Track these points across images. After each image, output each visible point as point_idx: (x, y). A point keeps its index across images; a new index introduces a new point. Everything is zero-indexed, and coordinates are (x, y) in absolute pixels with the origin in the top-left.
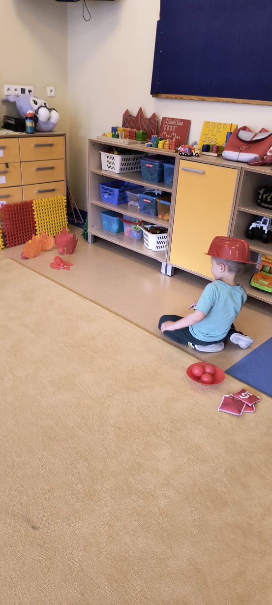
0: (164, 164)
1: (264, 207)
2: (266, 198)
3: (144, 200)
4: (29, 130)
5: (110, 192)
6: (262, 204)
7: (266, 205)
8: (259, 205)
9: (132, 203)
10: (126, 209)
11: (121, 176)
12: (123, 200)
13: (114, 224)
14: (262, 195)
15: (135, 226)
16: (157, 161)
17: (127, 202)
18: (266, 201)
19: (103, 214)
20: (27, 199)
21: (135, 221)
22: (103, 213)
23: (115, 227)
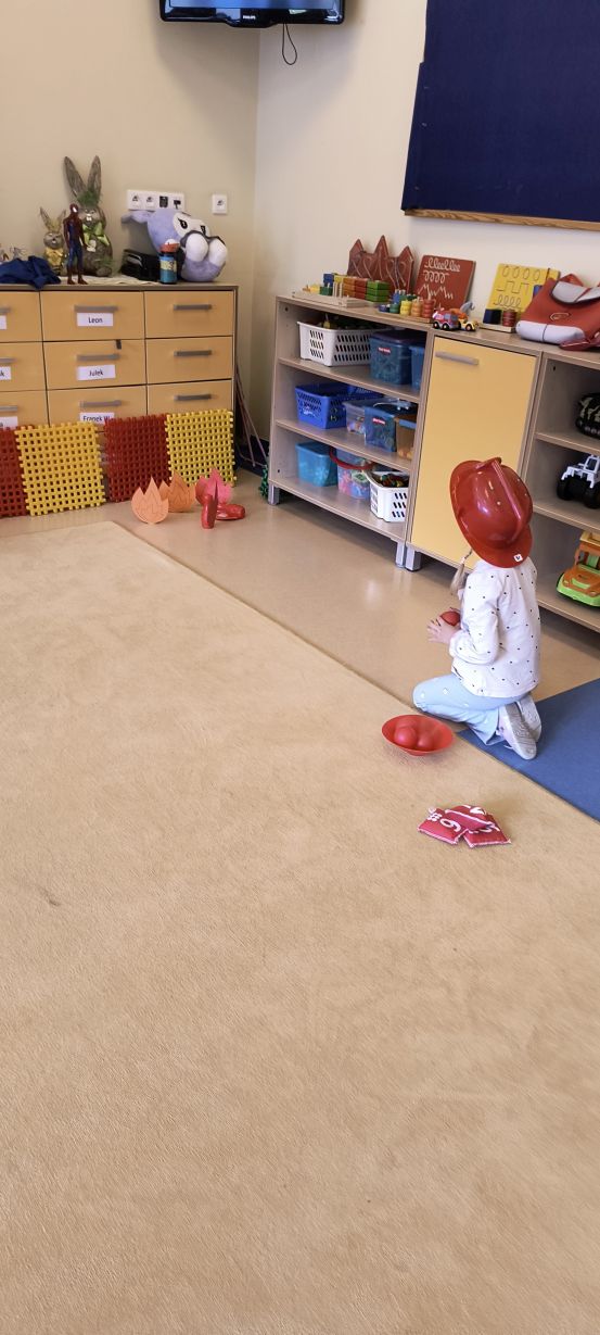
0: (411, 348)
1: (588, 434)
2: (593, 415)
3: (375, 420)
4: (165, 278)
5: (315, 405)
6: (587, 428)
7: (593, 431)
8: (581, 430)
9: (353, 426)
10: (342, 438)
11: (335, 372)
12: (337, 421)
13: (319, 469)
14: (587, 410)
15: (356, 473)
16: (398, 341)
17: (344, 425)
18: (592, 423)
19: (299, 448)
20: (155, 411)
21: (359, 463)
22: (301, 445)
23: (321, 474)
